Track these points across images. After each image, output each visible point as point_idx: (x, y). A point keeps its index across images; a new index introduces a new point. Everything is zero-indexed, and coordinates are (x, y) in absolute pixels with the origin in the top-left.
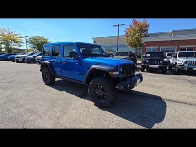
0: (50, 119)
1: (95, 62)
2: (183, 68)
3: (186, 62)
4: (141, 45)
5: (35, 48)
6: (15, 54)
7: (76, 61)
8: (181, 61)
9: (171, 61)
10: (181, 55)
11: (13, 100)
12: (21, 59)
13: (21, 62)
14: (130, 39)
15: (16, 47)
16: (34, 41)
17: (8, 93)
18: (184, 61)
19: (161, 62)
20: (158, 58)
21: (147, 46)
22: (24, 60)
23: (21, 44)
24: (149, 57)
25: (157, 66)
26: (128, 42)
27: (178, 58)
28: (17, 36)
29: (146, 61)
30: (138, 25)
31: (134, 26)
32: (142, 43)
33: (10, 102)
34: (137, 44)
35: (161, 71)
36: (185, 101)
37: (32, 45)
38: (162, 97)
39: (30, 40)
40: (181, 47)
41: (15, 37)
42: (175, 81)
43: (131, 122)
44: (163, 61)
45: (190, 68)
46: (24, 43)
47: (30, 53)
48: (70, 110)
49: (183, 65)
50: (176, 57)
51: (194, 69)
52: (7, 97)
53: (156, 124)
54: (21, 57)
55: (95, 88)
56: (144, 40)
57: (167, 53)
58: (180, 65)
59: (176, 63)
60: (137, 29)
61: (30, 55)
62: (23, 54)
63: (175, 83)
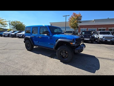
0: (38, 70)
1: (61, 37)
2: (102, 40)
3: (104, 37)
4: (78, 27)
5: (14, 28)
6: (3, 32)
7: (48, 36)
8: (101, 36)
9: (95, 36)
10: (101, 33)
11: (10, 60)
12: (7, 35)
13: (6, 37)
14: (72, 23)
15: (2, 28)
16: (14, 24)
17: (6, 56)
18: (103, 36)
19: (91, 37)
20: (89, 35)
21: (81, 28)
22: (9, 36)
23: (6, 26)
24: (84, 34)
25: (89, 39)
26: (70, 25)
27: (99, 35)
28: (3, 21)
29: (82, 36)
30: (76, 16)
31: (74, 17)
32: (78, 26)
33: (9, 61)
34: (75, 27)
35: (90, 42)
36: (107, 58)
37: (13, 26)
38: (96, 56)
39: (11, 23)
40: (99, 28)
41: (2, 21)
42: (99, 47)
43: (84, 70)
44: (92, 36)
45: (106, 40)
46: (8, 25)
47: (13, 31)
48: (47, 65)
49: (102, 39)
50: (98, 34)
51: (108, 41)
52: (6, 58)
53: (96, 71)
54: (7, 34)
55: (61, 52)
56: (79, 24)
57: (92, 32)
58: (101, 39)
59: (98, 38)
60: (76, 18)
61: (12, 32)
62: (8, 32)
63: (100, 48)
